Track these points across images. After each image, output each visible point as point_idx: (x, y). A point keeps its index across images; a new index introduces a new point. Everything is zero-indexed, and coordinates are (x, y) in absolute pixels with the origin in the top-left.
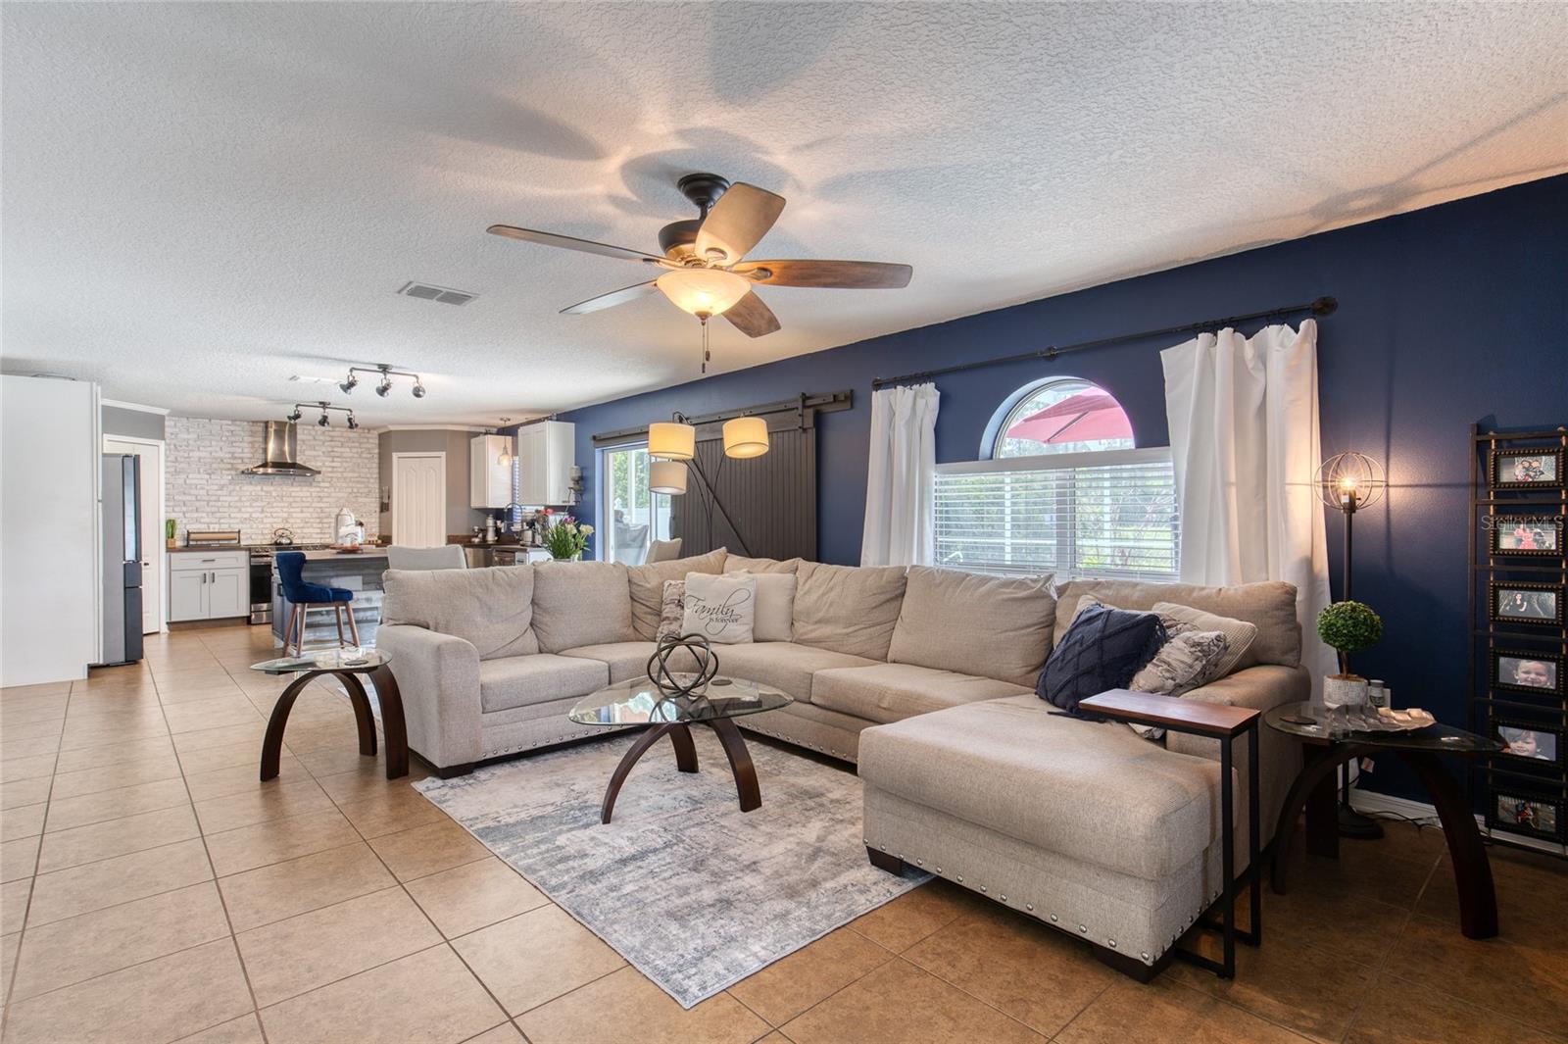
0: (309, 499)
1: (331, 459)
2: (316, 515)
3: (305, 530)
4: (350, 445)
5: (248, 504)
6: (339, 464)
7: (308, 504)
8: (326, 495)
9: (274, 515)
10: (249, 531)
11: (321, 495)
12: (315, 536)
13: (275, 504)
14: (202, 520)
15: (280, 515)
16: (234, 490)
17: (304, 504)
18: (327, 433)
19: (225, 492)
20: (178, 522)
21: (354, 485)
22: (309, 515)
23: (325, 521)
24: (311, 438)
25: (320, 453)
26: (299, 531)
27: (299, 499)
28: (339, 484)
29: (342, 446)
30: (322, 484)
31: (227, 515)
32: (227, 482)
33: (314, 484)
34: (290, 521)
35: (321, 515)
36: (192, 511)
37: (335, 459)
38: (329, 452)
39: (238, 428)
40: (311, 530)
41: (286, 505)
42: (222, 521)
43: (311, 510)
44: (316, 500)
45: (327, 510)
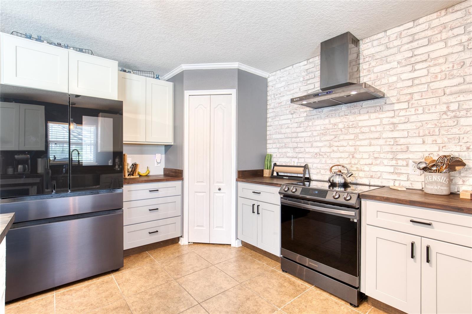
0: (379, 128)
1: (409, 68)
2: (387, 149)
3: (375, 168)
4: (444, 36)
5: (318, 138)
6: (425, 72)
7: (376, 135)
8: (403, 119)
9: (341, 149)
10: (319, 166)
11: (395, 120)
12: (385, 176)
13: (341, 137)
14: (288, 155)
15: (347, 149)
16: (308, 126)
17: (372, 136)
18: (404, 33)
19: (301, 129)
20: (274, 155)
21: (451, 98)
22: (378, 149)
23: (400, 156)
24: (382, 48)
25: (395, 64)
26: (366, 168)
27: (366, 130)
28: (423, 102)
29: (429, 43)
30: (396, 107)
31: (302, 150)
32: (302, 119)
33: (386, 108)
34: (357, 156)
35: (395, 148)
36: (282, 147)
37: (417, 67)
38: (406, 59)
39: (312, 65)
40: (382, 168)
41: (352, 137)
42: (300, 155)
43: (381, 142)
44: (387, 128)
45: (402, 141)
